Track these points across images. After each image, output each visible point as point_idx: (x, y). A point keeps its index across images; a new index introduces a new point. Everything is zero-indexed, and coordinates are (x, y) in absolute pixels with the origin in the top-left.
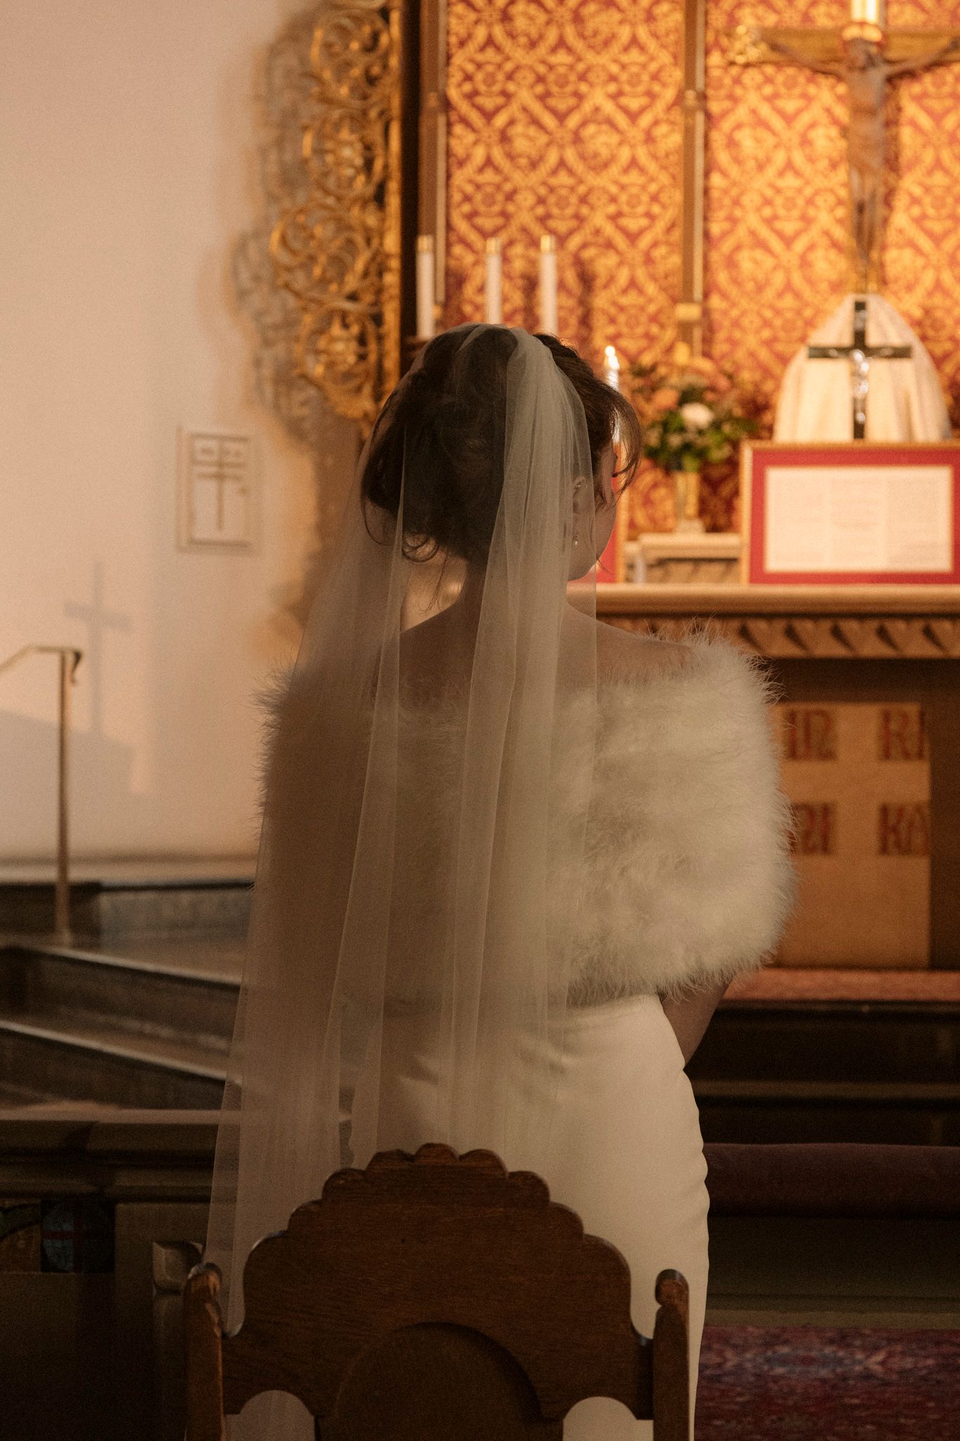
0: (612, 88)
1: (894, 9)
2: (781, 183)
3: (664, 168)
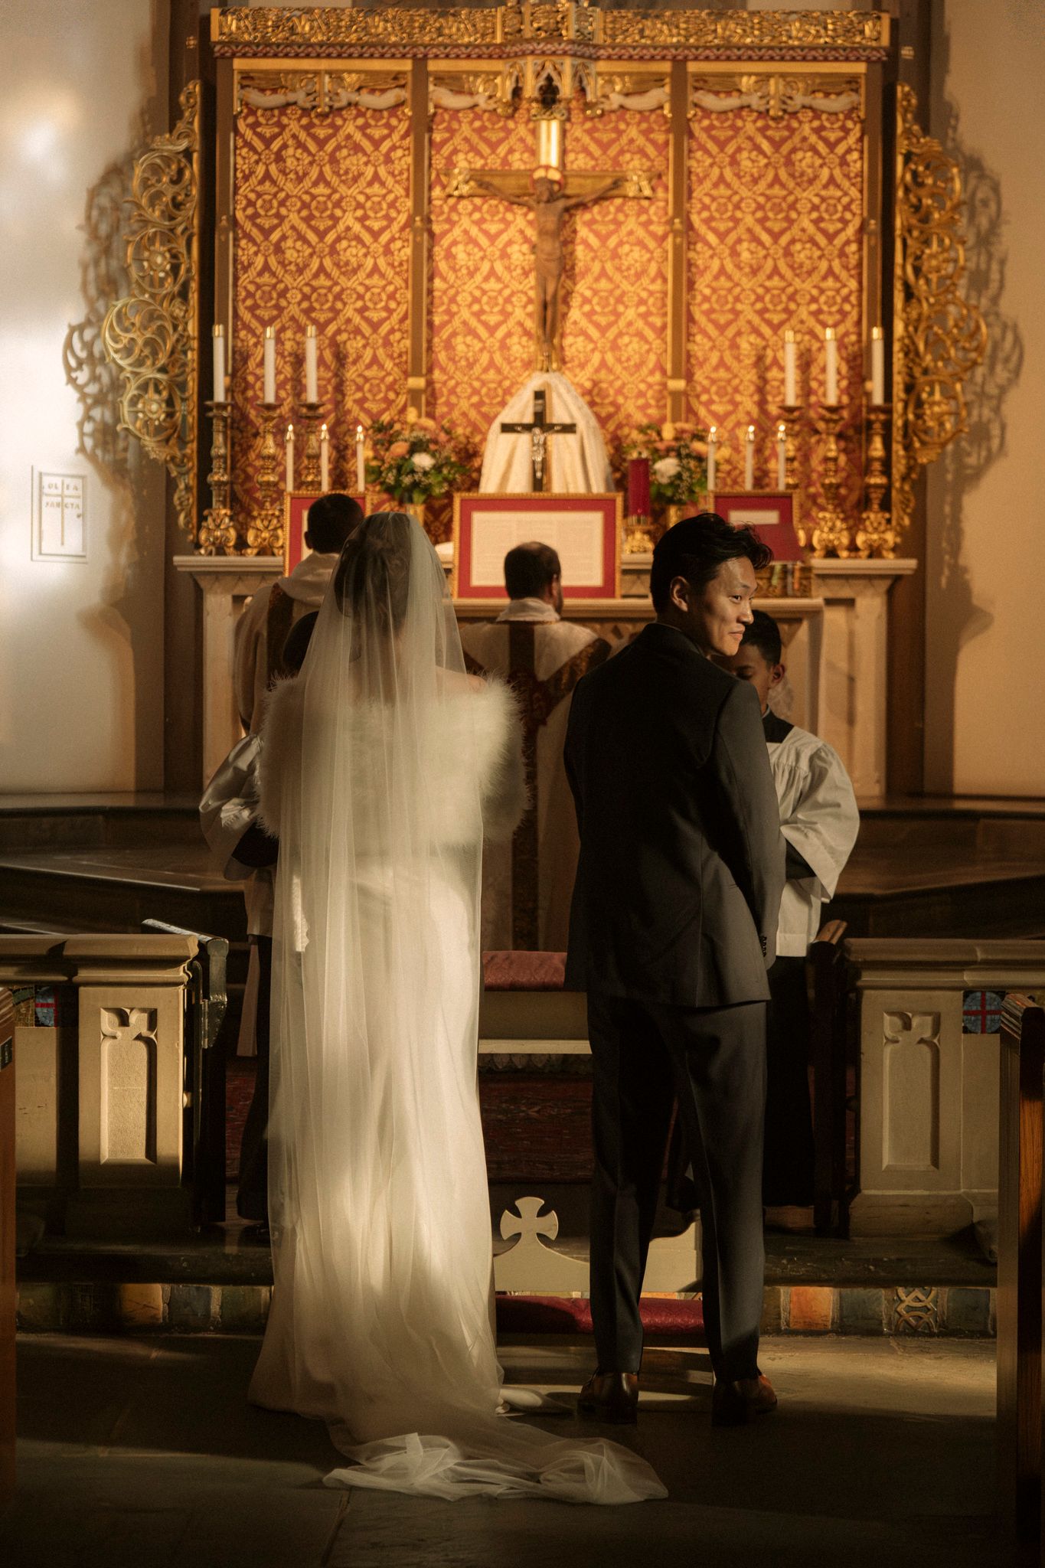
0: (359, 213)
1: (571, 157)
2: (486, 286)
3: (397, 273)
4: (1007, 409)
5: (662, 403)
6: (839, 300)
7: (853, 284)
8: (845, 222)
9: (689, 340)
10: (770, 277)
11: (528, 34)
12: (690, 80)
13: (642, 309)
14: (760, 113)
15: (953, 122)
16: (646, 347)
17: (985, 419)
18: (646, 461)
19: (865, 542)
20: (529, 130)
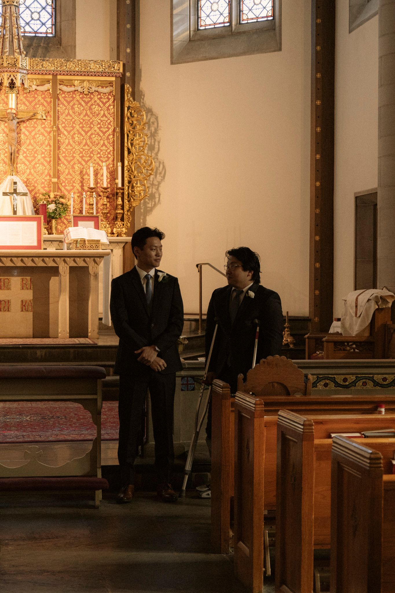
1: (19, 105)
4: (160, 188)
5: (49, 186)
6: (107, 153)
7: (111, 148)
8: (109, 129)
9: (58, 166)
10: (84, 146)
11: (5, 65)
12: (58, 81)
13: (43, 155)
14: (81, 92)
15: (143, 97)
16: (45, 168)
17: (153, 192)
18: (45, 204)
19: (116, 231)
20: (5, 97)
